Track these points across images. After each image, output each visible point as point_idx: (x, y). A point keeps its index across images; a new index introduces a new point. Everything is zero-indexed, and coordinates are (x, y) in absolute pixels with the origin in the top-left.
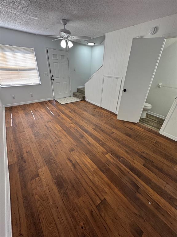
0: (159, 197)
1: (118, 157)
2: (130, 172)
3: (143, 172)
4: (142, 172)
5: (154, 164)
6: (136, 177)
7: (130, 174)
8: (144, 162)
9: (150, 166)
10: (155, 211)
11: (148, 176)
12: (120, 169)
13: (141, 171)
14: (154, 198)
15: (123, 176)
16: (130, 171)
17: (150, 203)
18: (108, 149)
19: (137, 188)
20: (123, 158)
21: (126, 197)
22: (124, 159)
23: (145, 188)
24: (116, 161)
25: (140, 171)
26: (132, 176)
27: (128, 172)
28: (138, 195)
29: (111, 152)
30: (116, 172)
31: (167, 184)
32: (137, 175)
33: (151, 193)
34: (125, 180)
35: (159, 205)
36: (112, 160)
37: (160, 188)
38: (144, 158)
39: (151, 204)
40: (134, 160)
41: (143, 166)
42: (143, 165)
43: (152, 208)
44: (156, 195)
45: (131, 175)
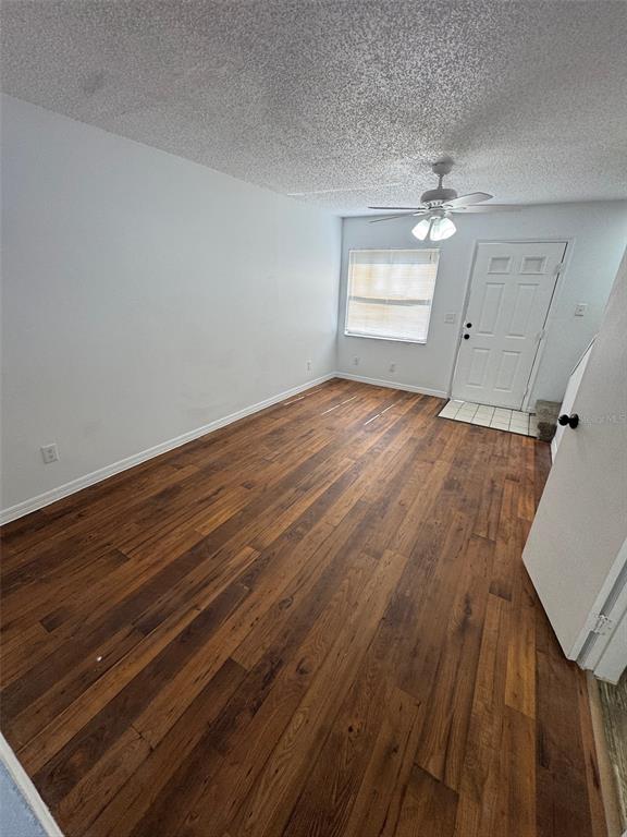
0: (111, 694)
1: (251, 577)
2: (196, 613)
3: (199, 654)
4: (198, 651)
5: (247, 716)
6: (180, 628)
7: (190, 609)
8: (246, 666)
9: (233, 689)
10: (77, 671)
11: (184, 671)
12: (206, 585)
13: (205, 648)
14: (111, 676)
15: (182, 594)
16: (199, 612)
17: (99, 659)
18: (277, 550)
19: (146, 630)
20: (251, 591)
21: (124, 599)
22: (247, 596)
23: (143, 653)
24: (232, 574)
25: (203, 645)
26: (181, 618)
27: (196, 607)
28: (126, 630)
29: (268, 559)
30: (195, 576)
31: (151, 749)
32: (188, 632)
33: (124, 669)
34: (169, 597)
35: (88, 686)
36: (234, 562)
37: (137, 710)
38: (267, 670)
39: (97, 662)
40: (247, 625)
41: (224, 658)
42: (230, 662)
43: (86, 663)
44: (118, 687)
45: (186, 613)
